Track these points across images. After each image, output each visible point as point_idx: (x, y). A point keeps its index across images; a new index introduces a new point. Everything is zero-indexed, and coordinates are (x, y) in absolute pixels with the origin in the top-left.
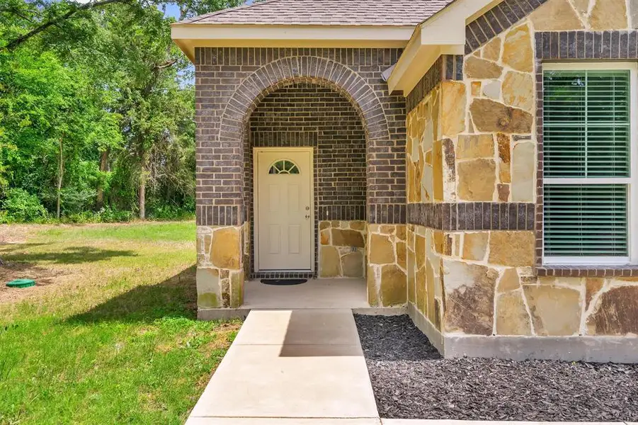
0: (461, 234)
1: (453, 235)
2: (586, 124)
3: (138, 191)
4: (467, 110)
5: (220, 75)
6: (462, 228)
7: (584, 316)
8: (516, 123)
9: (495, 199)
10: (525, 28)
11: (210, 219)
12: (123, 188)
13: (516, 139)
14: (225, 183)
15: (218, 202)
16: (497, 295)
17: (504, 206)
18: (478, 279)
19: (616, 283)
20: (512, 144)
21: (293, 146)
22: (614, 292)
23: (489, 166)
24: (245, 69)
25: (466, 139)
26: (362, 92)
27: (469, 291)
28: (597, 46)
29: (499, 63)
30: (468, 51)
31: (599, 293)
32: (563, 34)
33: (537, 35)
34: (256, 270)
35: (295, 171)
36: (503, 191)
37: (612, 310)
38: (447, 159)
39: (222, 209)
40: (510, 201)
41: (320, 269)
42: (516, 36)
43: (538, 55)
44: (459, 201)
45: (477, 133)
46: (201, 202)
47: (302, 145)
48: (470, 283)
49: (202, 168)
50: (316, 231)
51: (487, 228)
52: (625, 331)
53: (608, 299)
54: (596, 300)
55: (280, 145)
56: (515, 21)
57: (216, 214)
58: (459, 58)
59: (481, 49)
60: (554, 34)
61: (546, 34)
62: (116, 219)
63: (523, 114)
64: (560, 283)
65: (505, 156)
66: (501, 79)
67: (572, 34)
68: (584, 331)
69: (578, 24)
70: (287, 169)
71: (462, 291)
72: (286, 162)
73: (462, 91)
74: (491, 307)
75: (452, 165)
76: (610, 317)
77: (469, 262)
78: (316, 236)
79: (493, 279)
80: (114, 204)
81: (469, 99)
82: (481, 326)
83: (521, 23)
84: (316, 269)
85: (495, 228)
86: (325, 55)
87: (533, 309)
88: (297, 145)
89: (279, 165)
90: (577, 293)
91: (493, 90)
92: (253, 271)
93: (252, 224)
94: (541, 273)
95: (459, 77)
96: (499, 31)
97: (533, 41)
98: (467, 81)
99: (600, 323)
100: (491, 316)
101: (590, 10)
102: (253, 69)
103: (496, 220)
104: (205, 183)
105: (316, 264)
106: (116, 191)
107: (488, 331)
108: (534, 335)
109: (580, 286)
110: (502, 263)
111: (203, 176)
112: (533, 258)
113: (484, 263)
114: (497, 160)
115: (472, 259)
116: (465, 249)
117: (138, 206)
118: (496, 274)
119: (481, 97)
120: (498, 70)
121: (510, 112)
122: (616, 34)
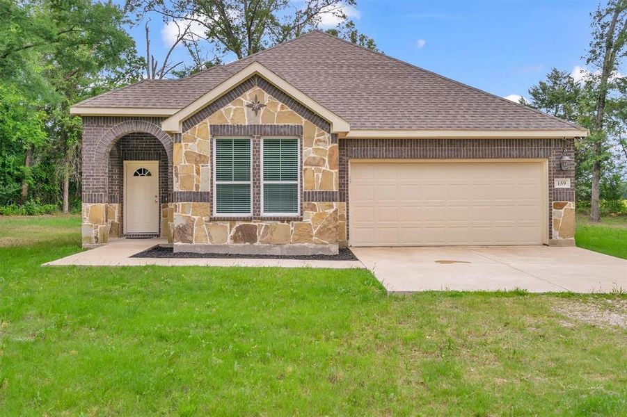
0: (181, 203)
1: (177, 204)
2: (233, 160)
3: (62, 185)
4: (183, 155)
5: (95, 129)
6: (181, 201)
7: (229, 236)
8: (202, 160)
9: (194, 190)
10: (206, 123)
11: (89, 199)
12: (47, 182)
13: (202, 166)
14: (97, 182)
15: (93, 192)
16: (195, 228)
17: (198, 192)
18: (187, 221)
19: (241, 223)
20: (201, 168)
21: (147, 160)
22: (240, 226)
23: (191, 177)
24: (107, 126)
25: (183, 166)
26: (164, 138)
27: (184, 226)
28: (234, 130)
29: (196, 137)
30: (183, 132)
31: (235, 227)
32: (221, 126)
33: (211, 126)
34: (125, 233)
35: (149, 174)
36: (197, 187)
37: (240, 234)
38: (175, 174)
39: (95, 195)
40: (200, 190)
41: (162, 232)
42: (202, 126)
43: (211, 134)
44: (180, 190)
45: (187, 164)
46: (84, 192)
47: (152, 160)
48: (184, 223)
49: (85, 175)
50: (160, 210)
51: (191, 201)
52: (245, 242)
53: (238, 229)
54: (234, 230)
55: (139, 160)
56: (202, 120)
57: (92, 197)
58: (180, 134)
59: (189, 131)
60: (217, 126)
61: (214, 125)
62: (40, 212)
63: (205, 156)
64: (220, 223)
65: (198, 173)
66: (196, 143)
67: (224, 125)
68: (229, 241)
69: (227, 121)
70: (144, 173)
71: (181, 226)
72: (144, 169)
73: (181, 147)
74: (193, 233)
75: (177, 176)
76: (239, 236)
77: (184, 215)
78: (160, 213)
79: (193, 222)
80: (38, 198)
81: (184, 151)
82: (188, 240)
83: (204, 121)
84: (160, 232)
85: (194, 201)
86: (147, 120)
87: (209, 233)
88: (149, 160)
89: (140, 171)
90: (226, 227)
91: (193, 147)
92: (123, 233)
93: (122, 205)
94: (212, 220)
95: (180, 142)
96: (196, 124)
97: (209, 128)
98: (183, 144)
99: (235, 239)
100: (192, 236)
101: (231, 116)
102: (111, 127)
103: (194, 198)
104: (86, 182)
105: (160, 229)
106: (40, 185)
107: (191, 242)
108: (209, 243)
109: (228, 224)
110: (197, 215)
111: (85, 179)
112: (209, 213)
113: (190, 215)
114: (195, 174)
115: (185, 213)
116: (182, 210)
117: (62, 200)
118: (195, 219)
119: (188, 150)
120: (195, 139)
121: (200, 155)
122: (241, 125)
